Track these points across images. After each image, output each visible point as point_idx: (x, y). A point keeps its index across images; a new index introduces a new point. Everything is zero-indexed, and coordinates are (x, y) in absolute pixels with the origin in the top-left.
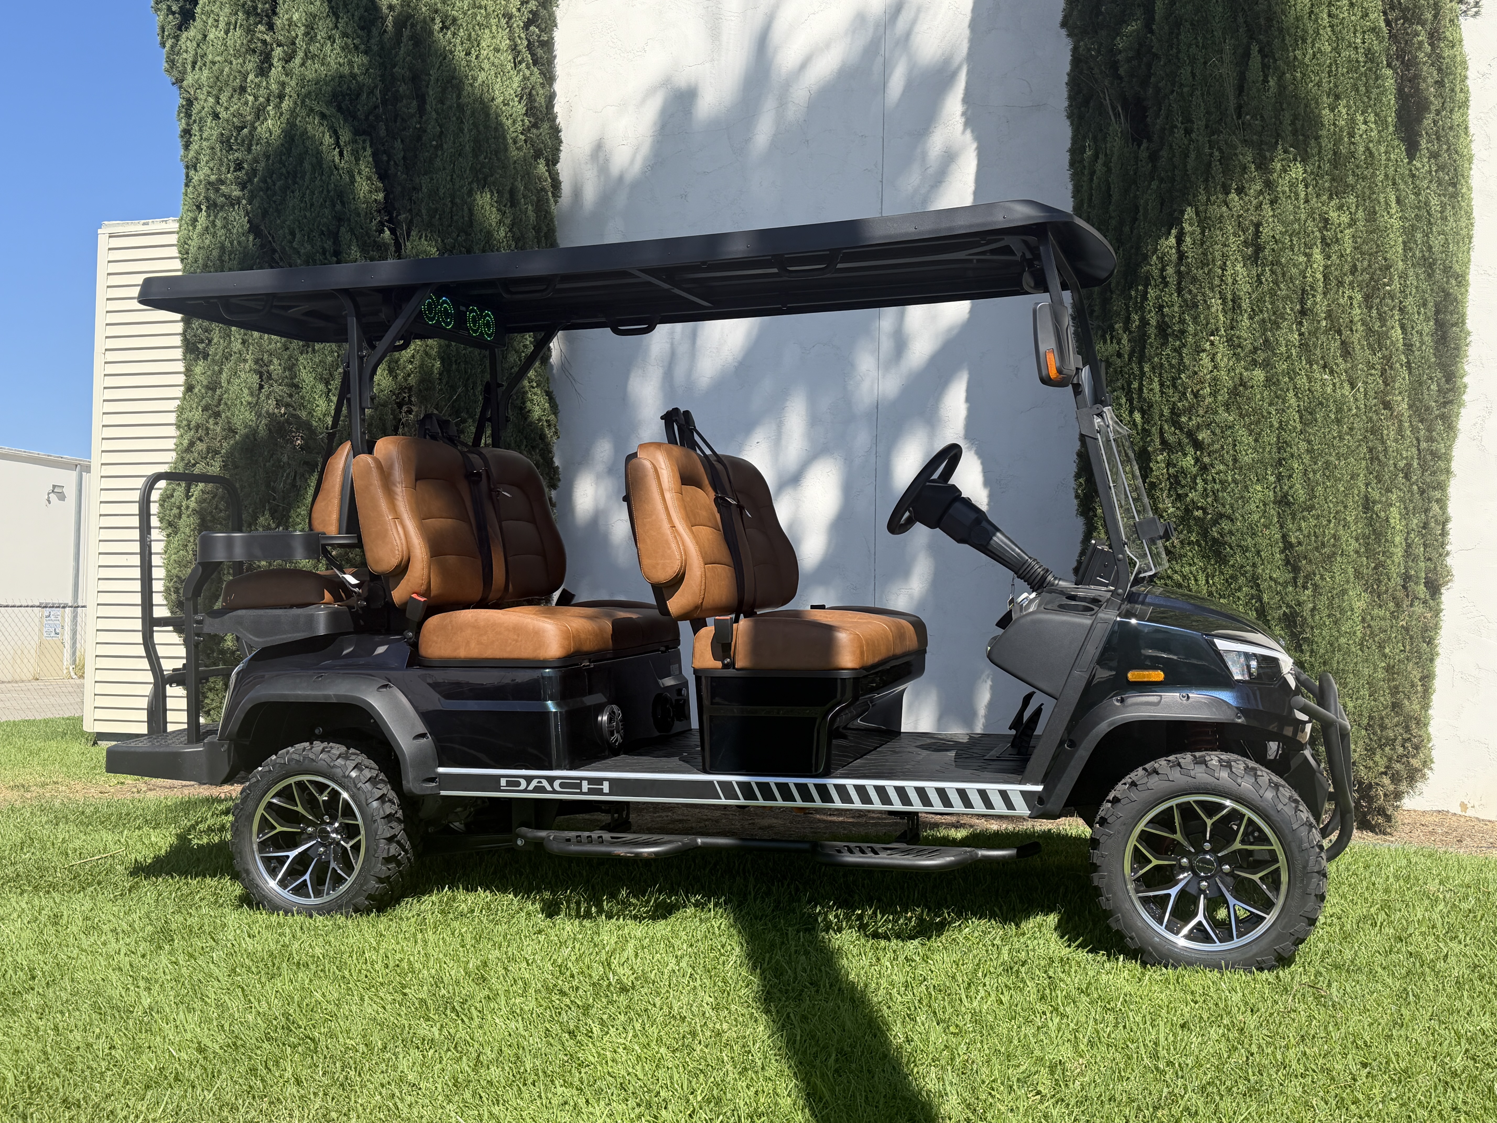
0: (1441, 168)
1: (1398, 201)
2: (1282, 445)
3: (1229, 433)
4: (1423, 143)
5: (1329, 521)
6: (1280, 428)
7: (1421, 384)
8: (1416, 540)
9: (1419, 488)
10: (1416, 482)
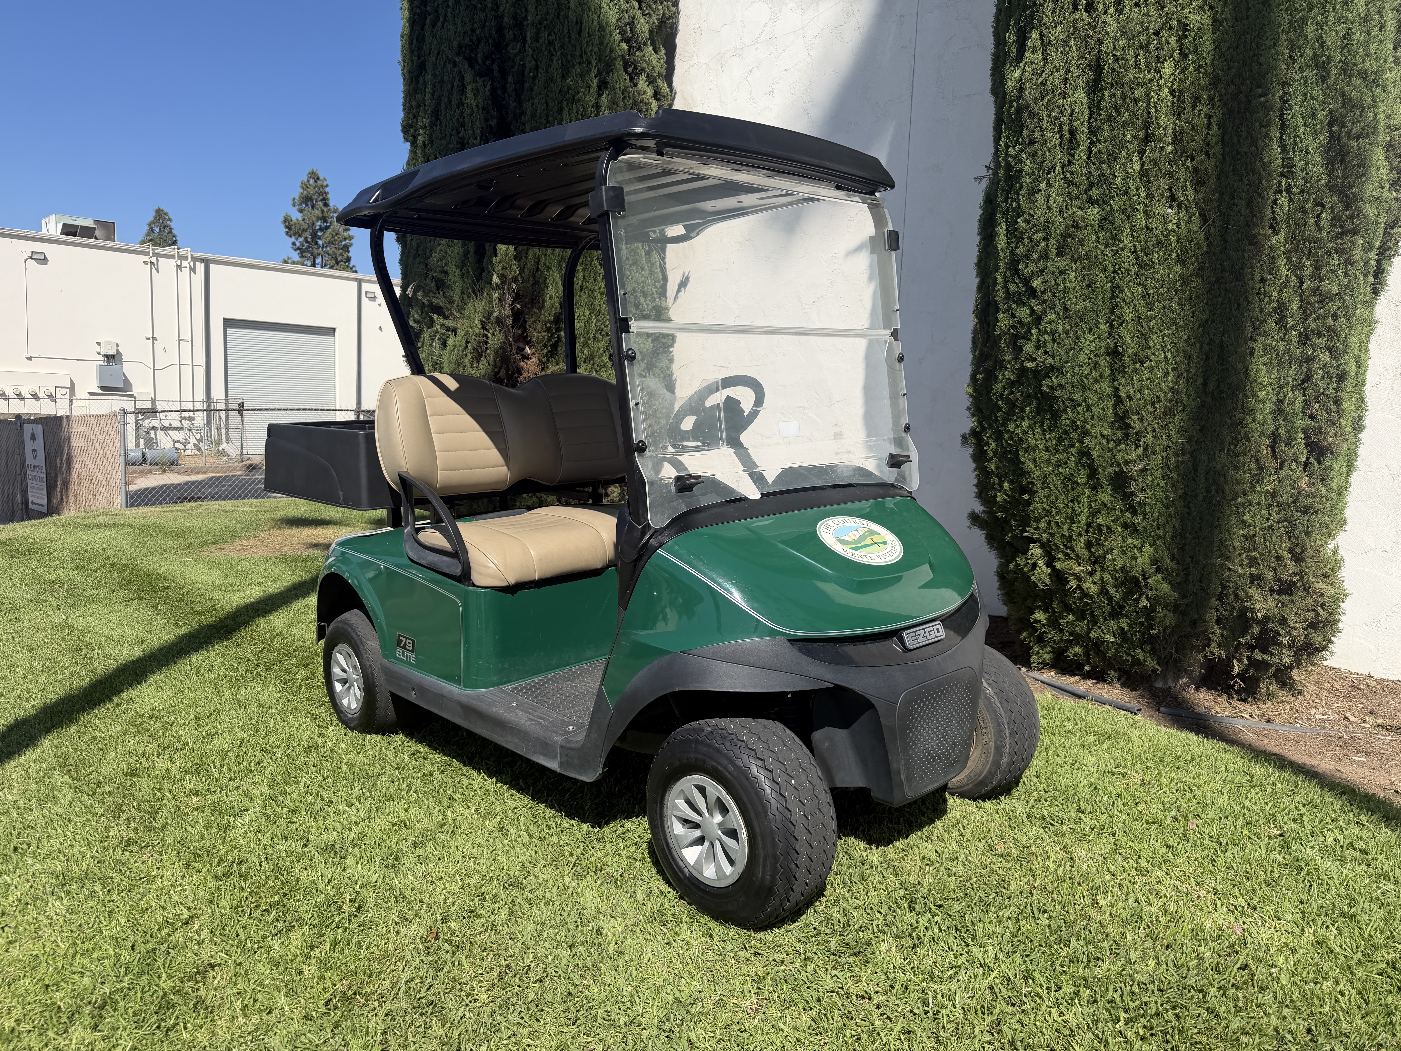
2: (1115, 290)
3: (1060, 279)
6: (1114, 272)
7: (1304, 212)
8: (1290, 395)
9: (1300, 335)
10: (1295, 328)
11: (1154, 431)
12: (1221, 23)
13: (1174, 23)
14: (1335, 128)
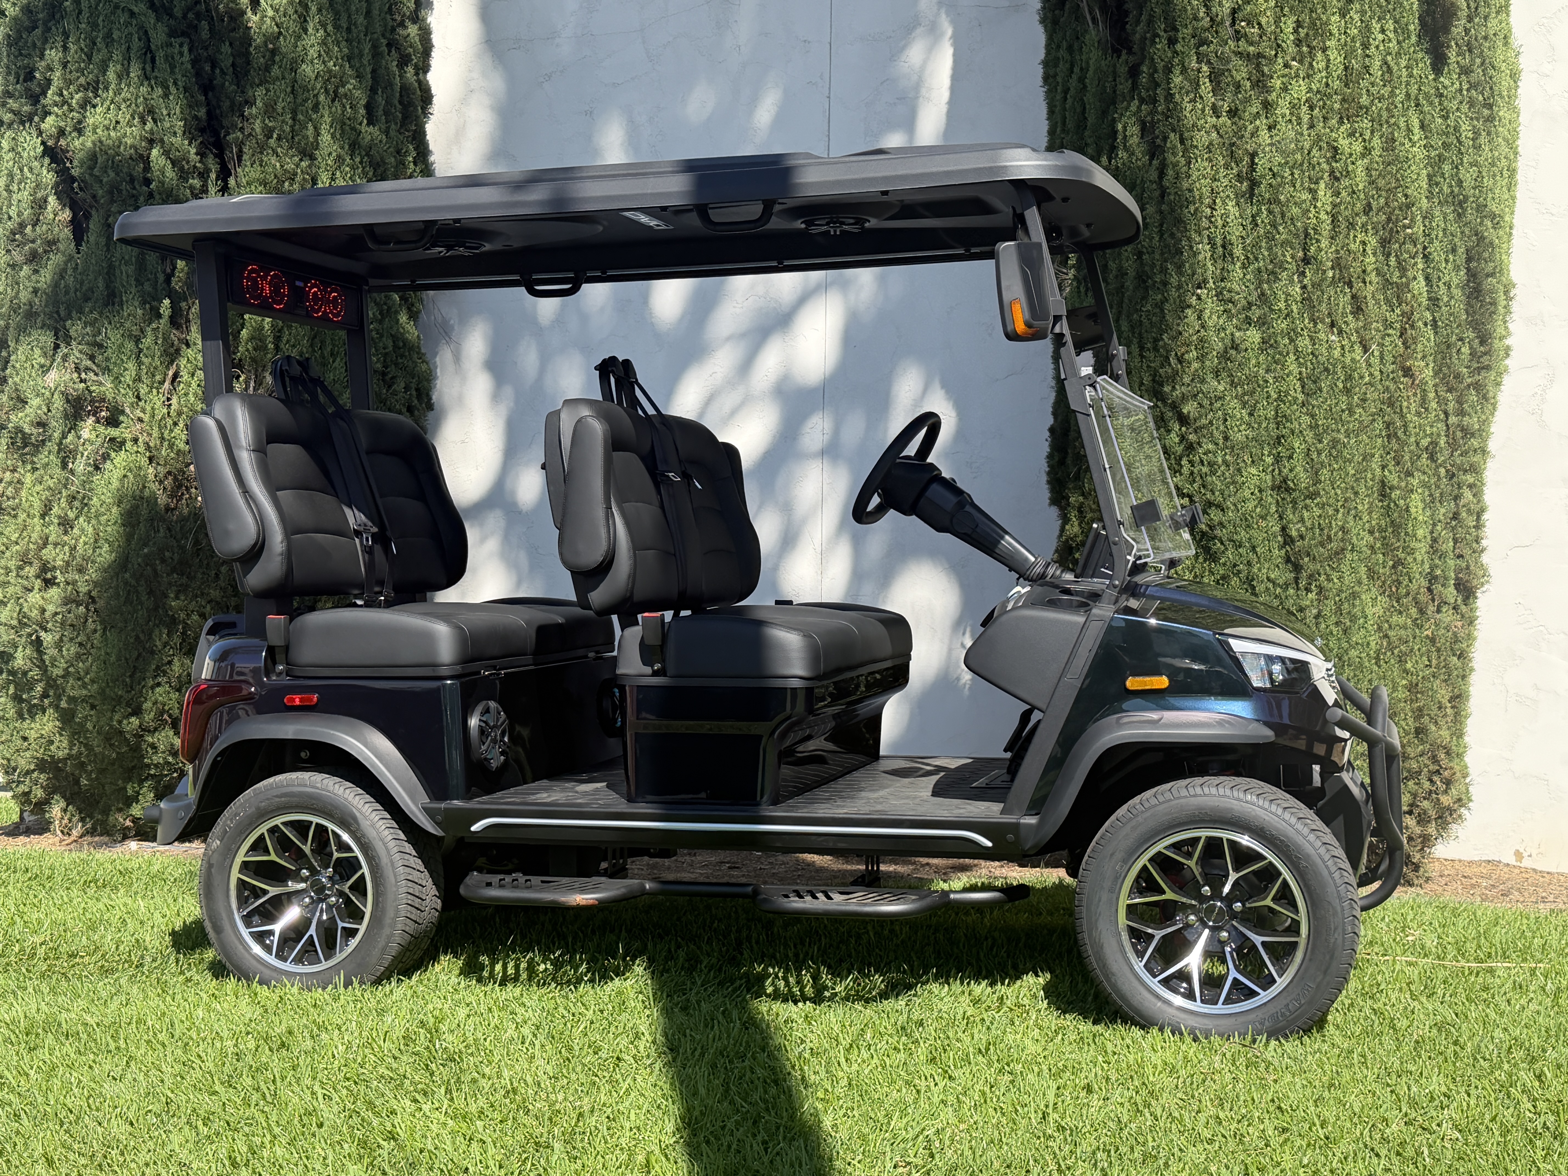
0: (1472, 86)
1: (1422, 127)
2: (1280, 419)
3: (1218, 405)
4: (1452, 55)
5: (1337, 511)
6: (1278, 400)
7: (1449, 346)
8: (1443, 533)
9: (1447, 471)
10: (1443, 463)
14: (1473, 265)
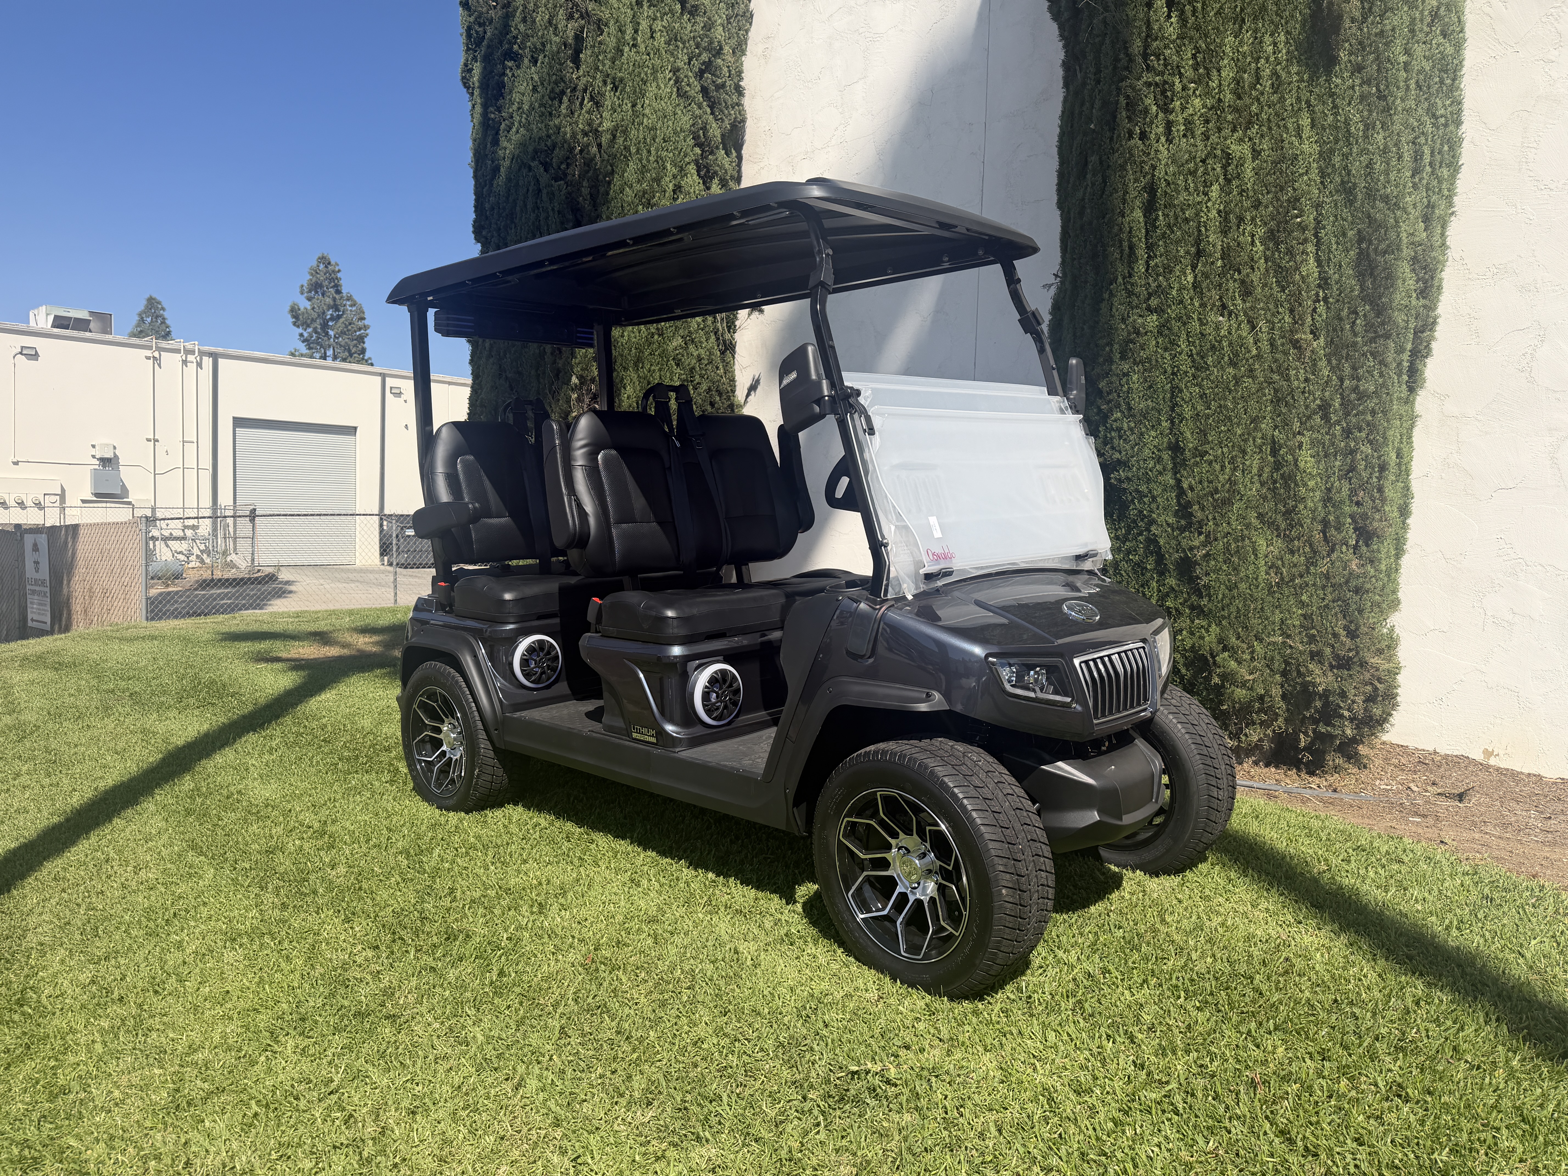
0: (1365, 81)
1: (1313, 125)
2: (1174, 390)
4: (1344, 55)
6: (1173, 374)
7: (1341, 319)
8: (1337, 484)
9: (1343, 429)
10: (1338, 422)
11: (1214, 519)
12: (1259, 153)
13: (1219, 152)
14: (1364, 246)
